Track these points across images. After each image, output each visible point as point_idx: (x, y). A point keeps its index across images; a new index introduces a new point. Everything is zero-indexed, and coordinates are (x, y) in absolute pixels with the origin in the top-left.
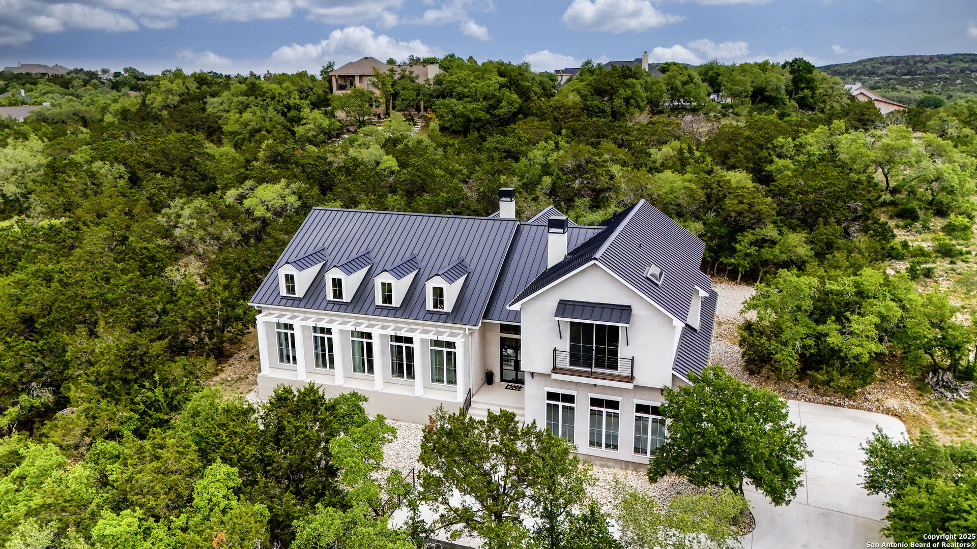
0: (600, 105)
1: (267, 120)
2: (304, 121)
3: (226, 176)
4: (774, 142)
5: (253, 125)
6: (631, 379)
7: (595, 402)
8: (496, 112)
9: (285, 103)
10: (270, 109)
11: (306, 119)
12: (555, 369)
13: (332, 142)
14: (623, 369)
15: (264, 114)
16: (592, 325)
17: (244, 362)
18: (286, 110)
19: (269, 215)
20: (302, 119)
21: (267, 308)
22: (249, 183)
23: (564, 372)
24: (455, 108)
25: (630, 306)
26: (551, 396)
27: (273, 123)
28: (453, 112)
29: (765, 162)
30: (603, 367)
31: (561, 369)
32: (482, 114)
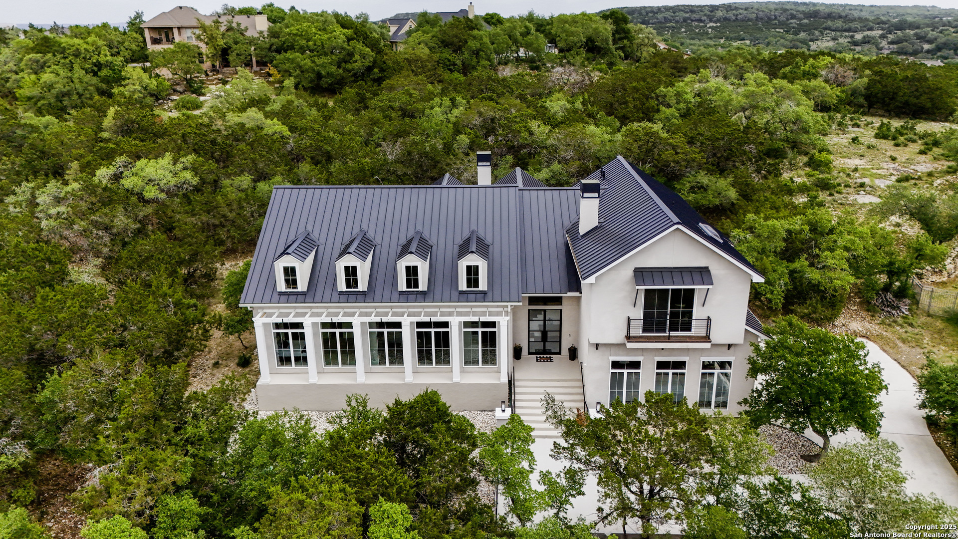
0: (450, 58)
1: (76, 81)
2: (127, 81)
3: (74, 151)
4: (657, 91)
5: (59, 87)
6: (707, 338)
7: (661, 365)
8: (349, 66)
9: (95, 61)
10: (76, 67)
11: (129, 79)
12: (629, 338)
13: (160, 104)
14: (697, 329)
15: (69, 74)
16: (668, 290)
17: (209, 371)
18: (95, 69)
19: (163, 196)
20: (124, 79)
21: (260, 308)
22: (120, 160)
23: (638, 340)
24: (302, 63)
25: (707, 268)
26: (616, 365)
27: (84, 85)
28: (300, 67)
29: (652, 111)
30: (677, 330)
31: (635, 337)
32: (333, 69)
